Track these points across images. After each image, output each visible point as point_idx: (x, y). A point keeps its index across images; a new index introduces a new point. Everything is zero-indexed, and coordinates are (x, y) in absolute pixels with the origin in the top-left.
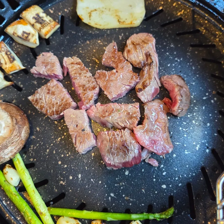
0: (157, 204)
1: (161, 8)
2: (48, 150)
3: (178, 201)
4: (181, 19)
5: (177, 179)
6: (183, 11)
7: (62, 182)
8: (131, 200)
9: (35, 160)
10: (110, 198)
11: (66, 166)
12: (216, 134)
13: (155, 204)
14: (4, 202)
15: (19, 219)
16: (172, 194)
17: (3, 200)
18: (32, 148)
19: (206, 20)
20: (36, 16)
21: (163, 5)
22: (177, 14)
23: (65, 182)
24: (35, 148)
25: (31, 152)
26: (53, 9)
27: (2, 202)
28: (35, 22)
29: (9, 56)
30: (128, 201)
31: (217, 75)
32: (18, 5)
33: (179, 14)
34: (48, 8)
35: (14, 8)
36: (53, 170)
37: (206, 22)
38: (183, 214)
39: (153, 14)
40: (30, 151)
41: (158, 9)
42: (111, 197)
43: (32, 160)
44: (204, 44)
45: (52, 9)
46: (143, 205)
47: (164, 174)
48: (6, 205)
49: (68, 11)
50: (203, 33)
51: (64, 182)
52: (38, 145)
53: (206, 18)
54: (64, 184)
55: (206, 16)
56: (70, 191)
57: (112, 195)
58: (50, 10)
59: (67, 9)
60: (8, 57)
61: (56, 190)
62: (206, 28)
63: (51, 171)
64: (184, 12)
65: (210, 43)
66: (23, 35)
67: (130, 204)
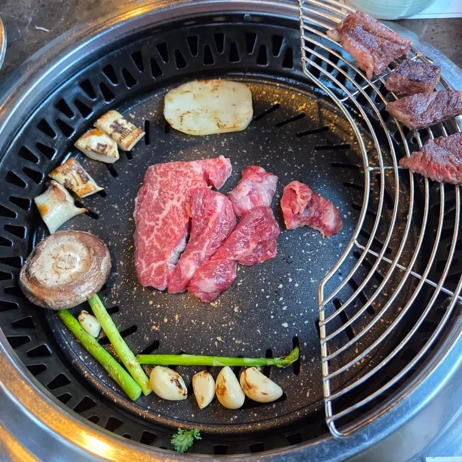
0: (278, 349)
1: (276, 103)
2: (135, 288)
3: (305, 344)
4: (303, 115)
5: (301, 314)
6: (305, 104)
7: (154, 327)
8: (243, 343)
9: (119, 302)
10: (216, 343)
11: (159, 306)
12: (351, 257)
13: (275, 348)
14: (80, 357)
15: (100, 376)
16: (296, 335)
17: (80, 355)
18: (115, 288)
19: (336, 114)
20: (114, 124)
21: (278, 99)
22: (297, 108)
23: (159, 327)
24: (118, 287)
25: (113, 294)
26: (135, 113)
27: (78, 357)
28: (113, 132)
29: (82, 175)
30: (241, 346)
31: (352, 183)
32: (90, 111)
33: (300, 109)
34: (127, 112)
35: (85, 116)
36: (143, 313)
37: (336, 116)
38: (313, 360)
39: (266, 110)
40: (112, 292)
41: (272, 104)
42: (218, 341)
43: (115, 302)
44: (334, 145)
45: (133, 114)
46: (259, 349)
47: (285, 308)
48: (83, 360)
49: (154, 114)
50: (333, 131)
51: (157, 326)
52: (122, 283)
53: (335, 112)
54: (157, 329)
55: (335, 110)
56: (166, 337)
57: (219, 339)
58: (131, 114)
59: (153, 112)
60: (80, 176)
61: (147, 338)
62: (336, 125)
63: (140, 315)
64: (306, 106)
65: (343, 144)
66: (98, 148)
67: (243, 350)
